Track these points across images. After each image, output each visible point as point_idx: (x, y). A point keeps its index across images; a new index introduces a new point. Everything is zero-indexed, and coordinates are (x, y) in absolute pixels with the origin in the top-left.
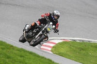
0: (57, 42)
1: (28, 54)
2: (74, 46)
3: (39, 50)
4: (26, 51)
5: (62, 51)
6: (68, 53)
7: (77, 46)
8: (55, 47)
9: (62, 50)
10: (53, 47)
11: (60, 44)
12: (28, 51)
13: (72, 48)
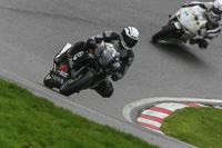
0: (173, 109)
1: (122, 140)
2: (210, 119)
4: (118, 133)
5: (184, 131)
6: (198, 135)
7: (217, 118)
8: (170, 121)
9: (186, 128)
10: (165, 120)
12: (123, 134)
13: (207, 122)
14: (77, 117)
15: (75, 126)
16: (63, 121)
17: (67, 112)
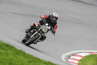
3: (66, 64)
8: (82, 61)
9: (89, 63)
10: (80, 60)
11: (87, 57)
14: (36, 58)
15: (35, 62)
16: (29, 60)
17: (31, 56)
